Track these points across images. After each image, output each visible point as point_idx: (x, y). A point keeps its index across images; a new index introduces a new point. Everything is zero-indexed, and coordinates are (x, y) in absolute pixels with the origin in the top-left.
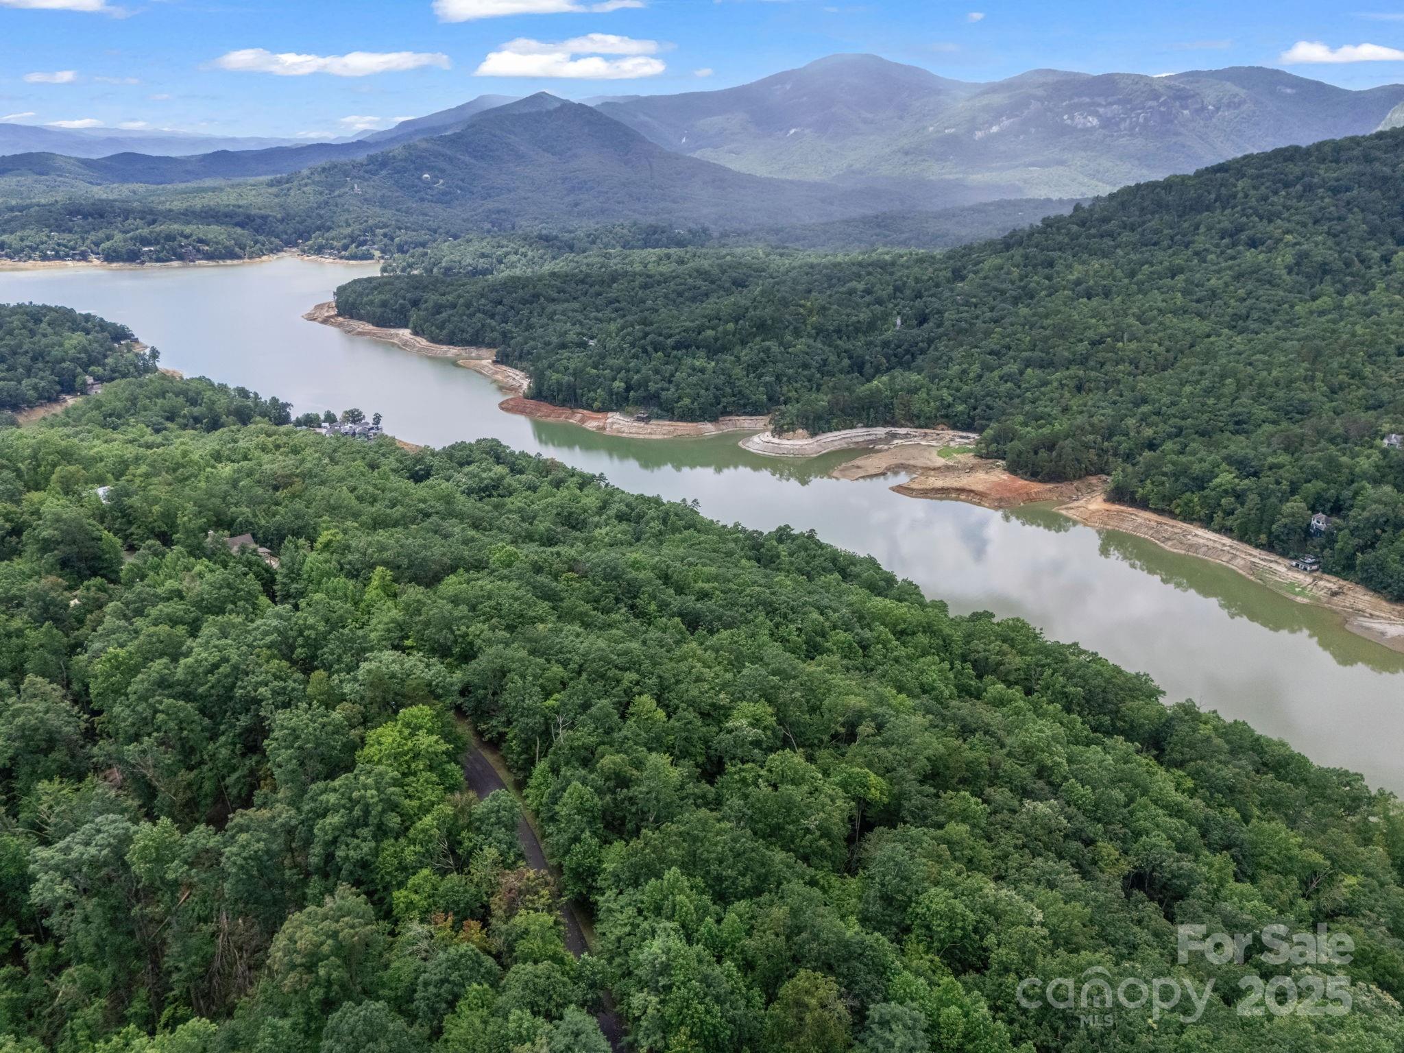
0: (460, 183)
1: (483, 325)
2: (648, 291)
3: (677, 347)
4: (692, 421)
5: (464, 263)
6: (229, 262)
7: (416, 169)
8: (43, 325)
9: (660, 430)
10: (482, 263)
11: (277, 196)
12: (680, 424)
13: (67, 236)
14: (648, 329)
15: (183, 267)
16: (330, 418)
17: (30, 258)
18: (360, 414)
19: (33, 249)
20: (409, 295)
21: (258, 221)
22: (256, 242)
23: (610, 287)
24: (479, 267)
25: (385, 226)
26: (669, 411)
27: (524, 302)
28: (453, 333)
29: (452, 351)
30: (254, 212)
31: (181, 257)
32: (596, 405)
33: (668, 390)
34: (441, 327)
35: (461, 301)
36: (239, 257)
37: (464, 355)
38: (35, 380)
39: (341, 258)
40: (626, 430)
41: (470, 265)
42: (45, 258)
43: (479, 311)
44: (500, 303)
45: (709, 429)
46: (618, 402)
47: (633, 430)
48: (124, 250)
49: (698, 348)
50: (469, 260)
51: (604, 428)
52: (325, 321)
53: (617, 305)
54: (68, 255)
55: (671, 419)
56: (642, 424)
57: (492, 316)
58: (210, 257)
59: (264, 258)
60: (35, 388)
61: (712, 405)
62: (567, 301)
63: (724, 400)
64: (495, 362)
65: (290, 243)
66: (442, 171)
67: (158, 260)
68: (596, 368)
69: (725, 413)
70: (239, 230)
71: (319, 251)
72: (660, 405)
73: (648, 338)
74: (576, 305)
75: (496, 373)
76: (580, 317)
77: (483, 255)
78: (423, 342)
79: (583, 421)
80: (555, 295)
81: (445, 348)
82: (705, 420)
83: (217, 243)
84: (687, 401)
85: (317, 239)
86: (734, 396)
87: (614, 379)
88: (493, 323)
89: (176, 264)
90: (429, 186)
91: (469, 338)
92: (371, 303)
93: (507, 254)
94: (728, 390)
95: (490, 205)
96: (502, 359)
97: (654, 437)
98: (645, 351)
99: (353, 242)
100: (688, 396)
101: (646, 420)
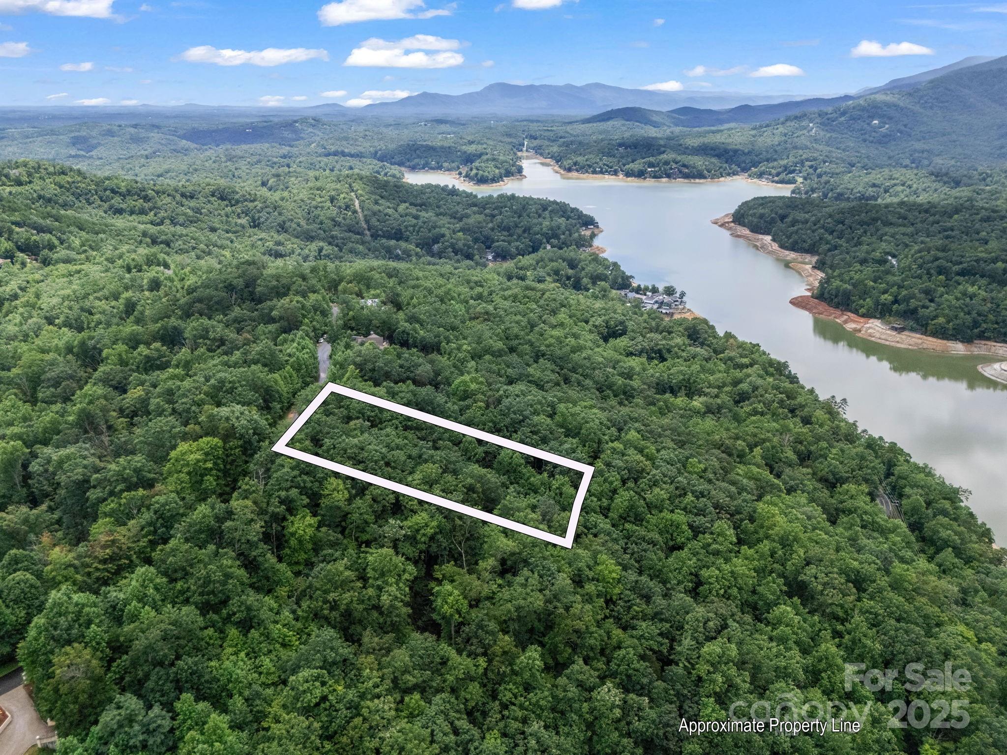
0: (903, 128)
1: (821, 239)
2: (985, 224)
3: (962, 273)
4: (943, 338)
5: (855, 191)
6: (697, 181)
7: (869, 117)
8: (547, 212)
9: (910, 340)
10: (871, 191)
11: (754, 136)
12: (930, 339)
13: (611, 159)
14: (940, 254)
15: (668, 182)
16: (655, 290)
17: (587, 172)
18: (674, 290)
19: (590, 166)
20: (780, 212)
21: (731, 153)
22: (721, 167)
23: (951, 217)
24: (867, 194)
25: (815, 159)
26: (923, 326)
27: (862, 223)
28: (796, 242)
29: (791, 255)
30: (730, 147)
31: (668, 176)
32: (862, 311)
33: (927, 308)
34: (789, 237)
35: (814, 218)
36: (705, 178)
37: (800, 259)
38: (519, 243)
39: (773, 182)
40: (878, 335)
41: (859, 192)
42: (594, 172)
43: (823, 227)
44: (843, 223)
45: (958, 348)
46: (881, 312)
47: (883, 337)
48: (636, 170)
49: (982, 276)
50: (860, 189)
51: (860, 331)
52: (722, 226)
53: (950, 233)
54: (607, 171)
55: (925, 333)
56: (894, 333)
57: (831, 233)
58: (686, 176)
59: (722, 179)
60: (517, 248)
61: (968, 327)
62: (904, 226)
63: (984, 326)
64: (814, 267)
65: (744, 170)
66: (890, 118)
67: (655, 177)
68: (875, 282)
69: (982, 336)
70: (714, 160)
71: (760, 176)
72: (917, 320)
73: (937, 263)
74: (910, 230)
75: (811, 275)
76: (907, 240)
77: (874, 185)
78: (775, 246)
79: (846, 322)
80: (894, 220)
81: (787, 252)
82: (956, 340)
83: (694, 167)
84: (941, 320)
85: (762, 167)
86: (997, 323)
87: (885, 292)
88: (830, 237)
89: (664, 180)
90: (875, 129)
91: (807, 248)
92: (754, 215)
93: (895, 185)
94: (991, 317)
95: (919, 146)
96: (820, 266)
97: (899, 345)
98: (928, 273)
99: (785, 170)
100: (944, 316)
101: (900, 330)
